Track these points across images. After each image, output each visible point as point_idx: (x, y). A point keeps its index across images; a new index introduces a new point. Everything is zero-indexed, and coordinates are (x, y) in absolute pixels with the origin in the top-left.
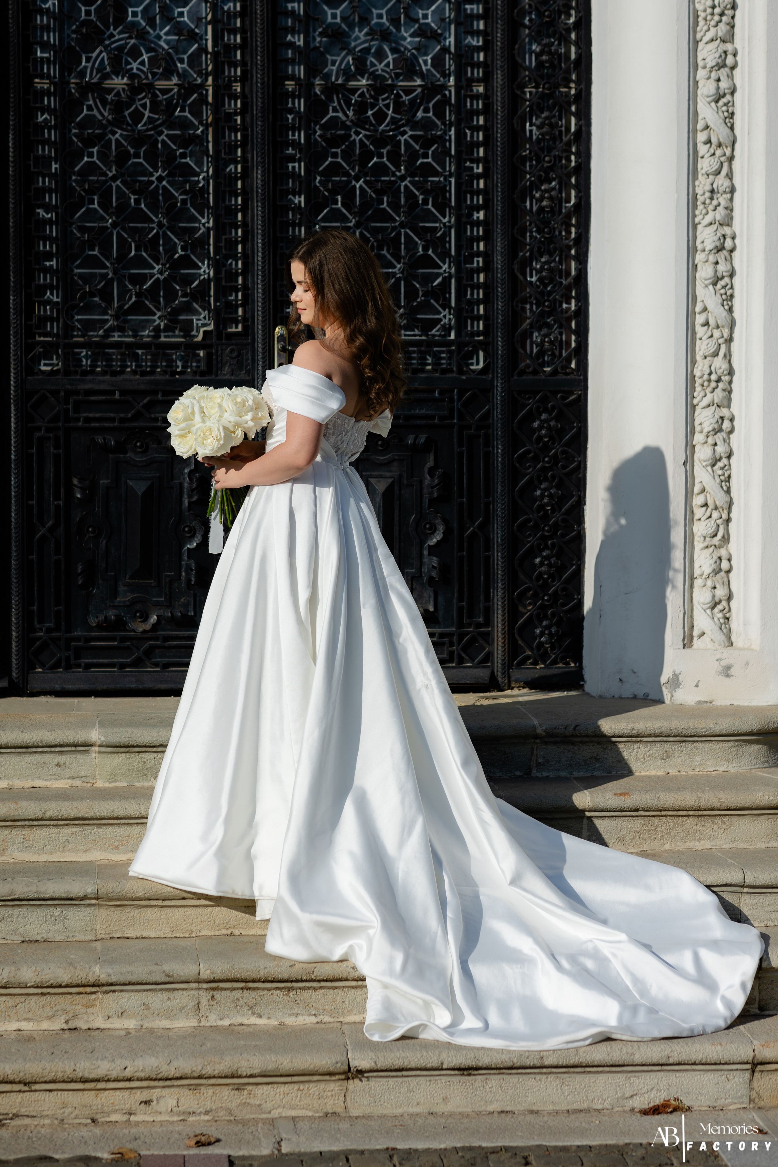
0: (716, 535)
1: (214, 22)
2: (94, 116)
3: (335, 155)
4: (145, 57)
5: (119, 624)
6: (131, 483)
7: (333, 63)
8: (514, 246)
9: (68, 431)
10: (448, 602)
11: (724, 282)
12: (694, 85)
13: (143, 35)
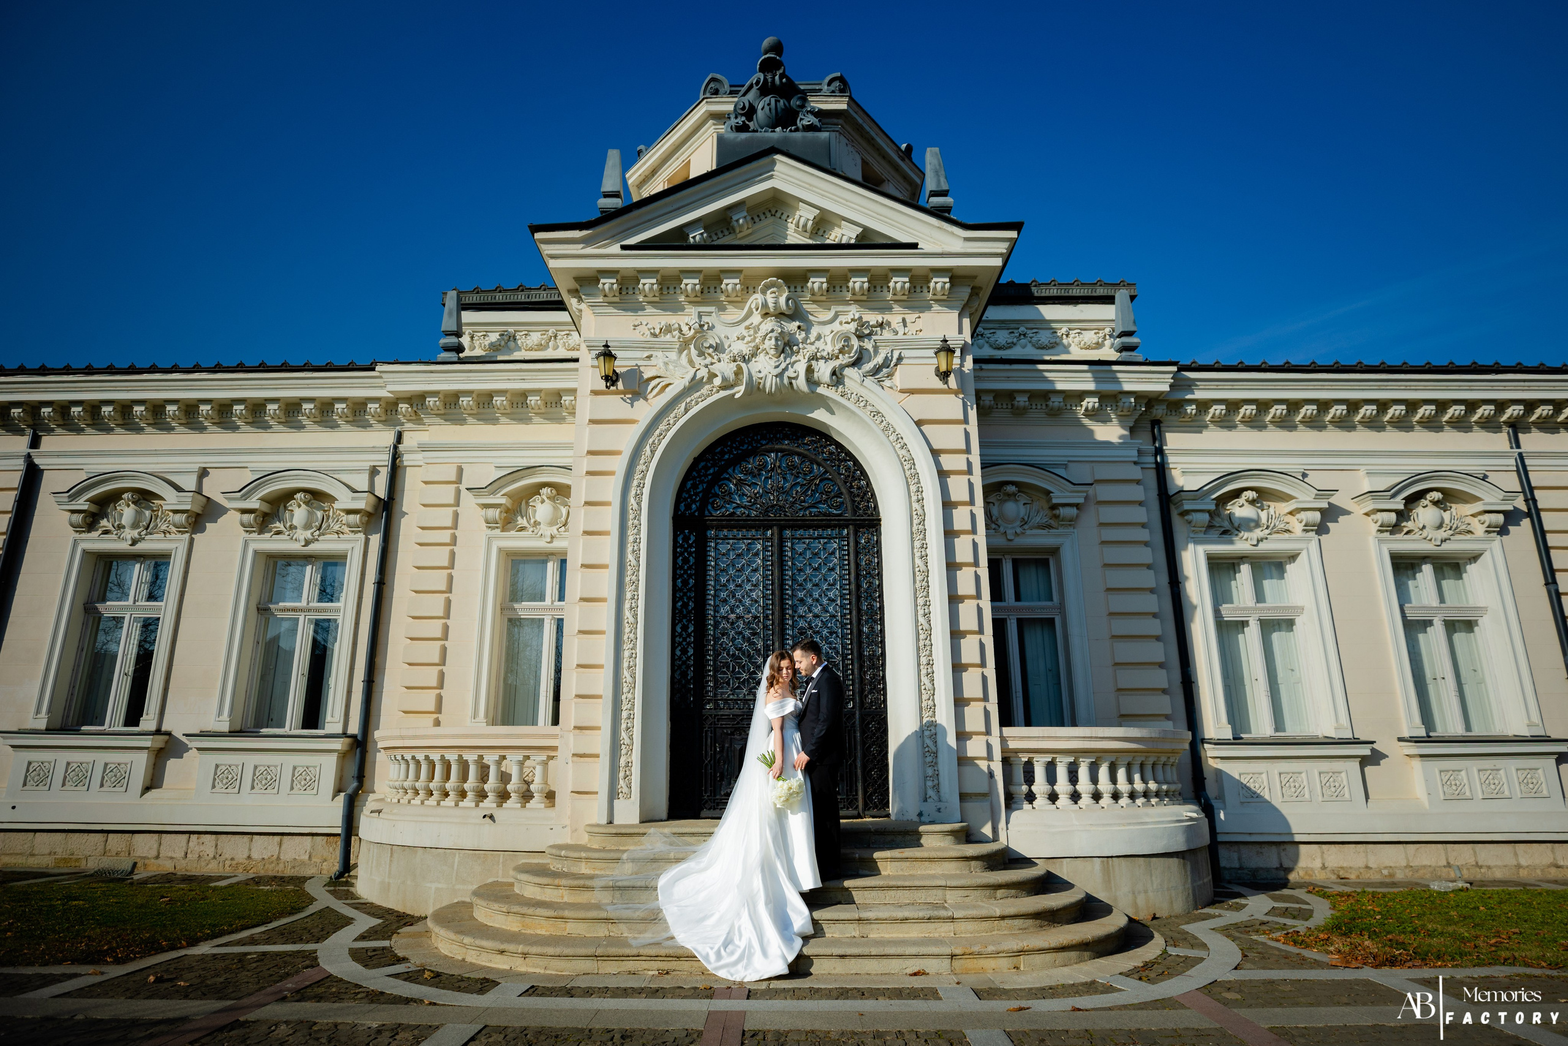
4: (741, 608)
7: (801, 610)
8: (861, 667)
9: (715, 728)
10: (843, 787)
11: (930, 675)
12: (916, 611)
13: (740, 601)
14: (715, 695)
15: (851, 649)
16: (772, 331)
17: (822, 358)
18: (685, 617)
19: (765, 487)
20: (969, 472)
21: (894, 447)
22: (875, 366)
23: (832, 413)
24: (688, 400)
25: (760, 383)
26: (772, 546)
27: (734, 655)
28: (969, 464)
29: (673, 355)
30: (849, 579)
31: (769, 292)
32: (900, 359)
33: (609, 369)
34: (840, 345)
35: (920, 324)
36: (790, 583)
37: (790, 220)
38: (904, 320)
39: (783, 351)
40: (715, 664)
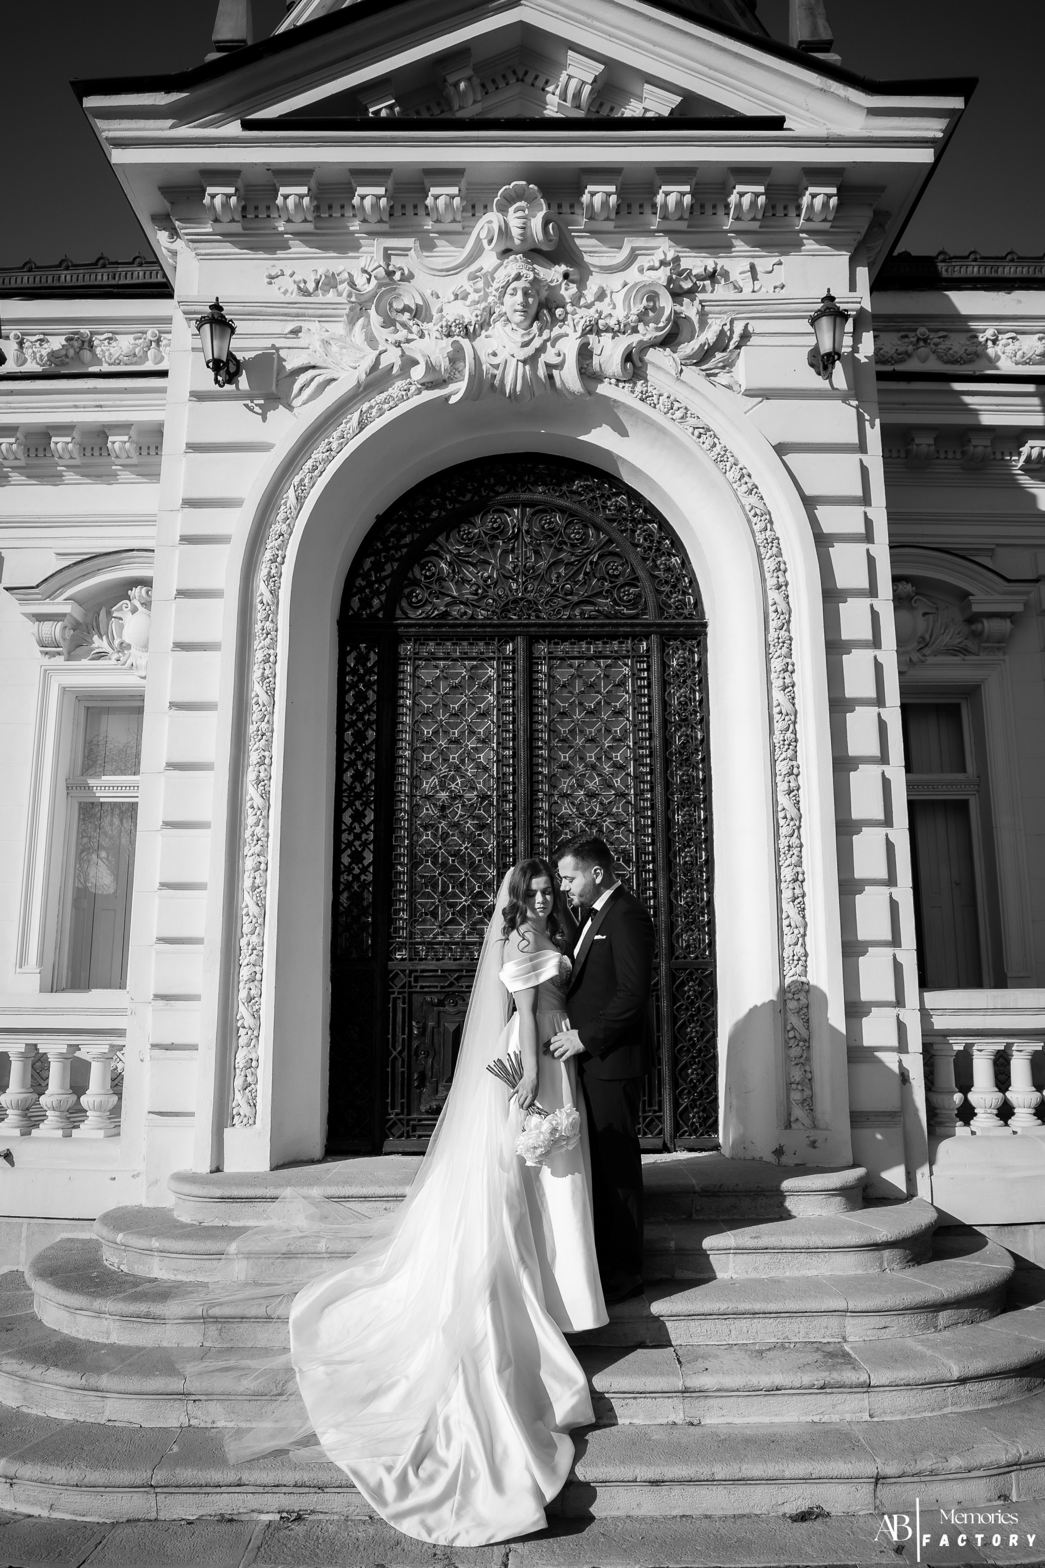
1: (498, 761)
2: (430, 813)
4: (459, 781)
6: (446, 1024)
7: (565, 783)
8: (670, 884)
9: (410, 994)
11: (799, 900)
12: (774, 785)
13: (458, 769)
14: (411, 935)
15: (653, 853)
16: (518, 277)
17: (608, 329)
18: (358, 796)
19: (503, 567)
20: (868, 537)
21: (735, 491)
22: (702, 346)
23: (624, 433)
24: (365, 407)
25: (494, 376)
26: (513, 671)
27: (444, 864)
28: (868, 523)
29: (339, 328)
30: (650, 730)
31: (511, 209)
32: (745, 336)
33: (220, 349)
34: (637, 308)
35: (781, 275)
36: (545, 736)
37: (550, 89)
38: (753, 268)
39: (537, 317)
40: (411, 880)
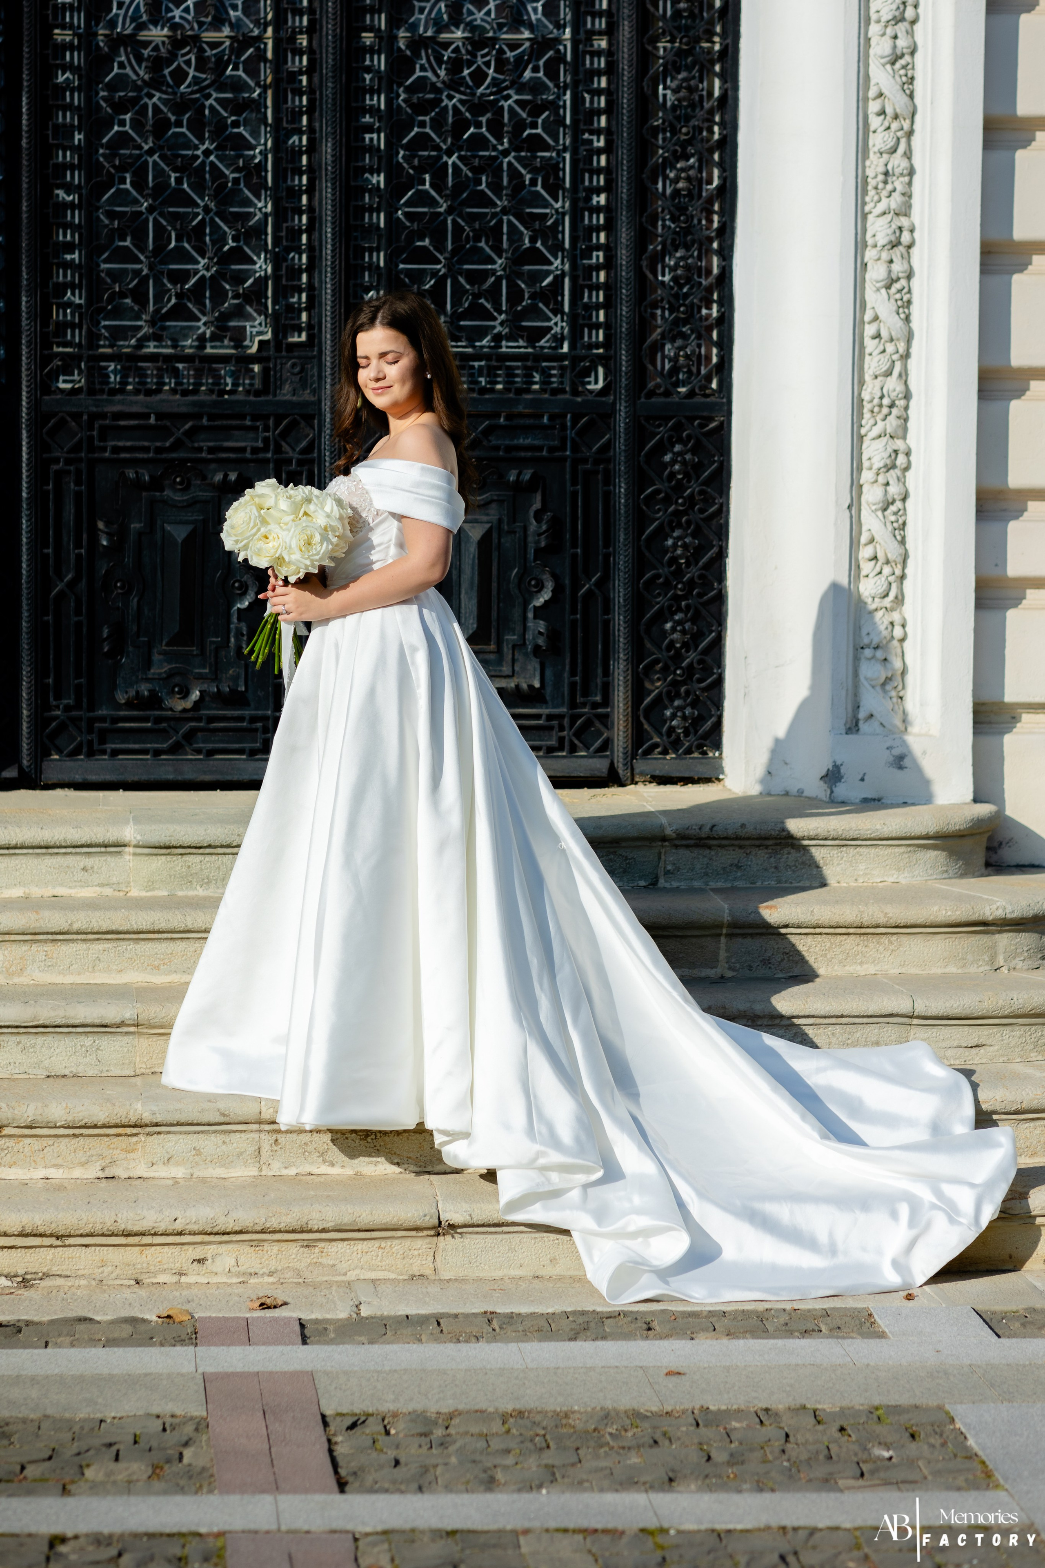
0: (887, 595)
2: (127, 75)
3: (422, 124)
4: (190, 3)
5: (154, 701)
6: (168, 527)
7: (422, 11)
8: (642, 237)
9: (93, 463)
10: (558, 677)
11: (900, 284)
12: (865, 43)
14: (93, 338)
15: (608, 171)
27: (161, 186)
40: (91, 220)
